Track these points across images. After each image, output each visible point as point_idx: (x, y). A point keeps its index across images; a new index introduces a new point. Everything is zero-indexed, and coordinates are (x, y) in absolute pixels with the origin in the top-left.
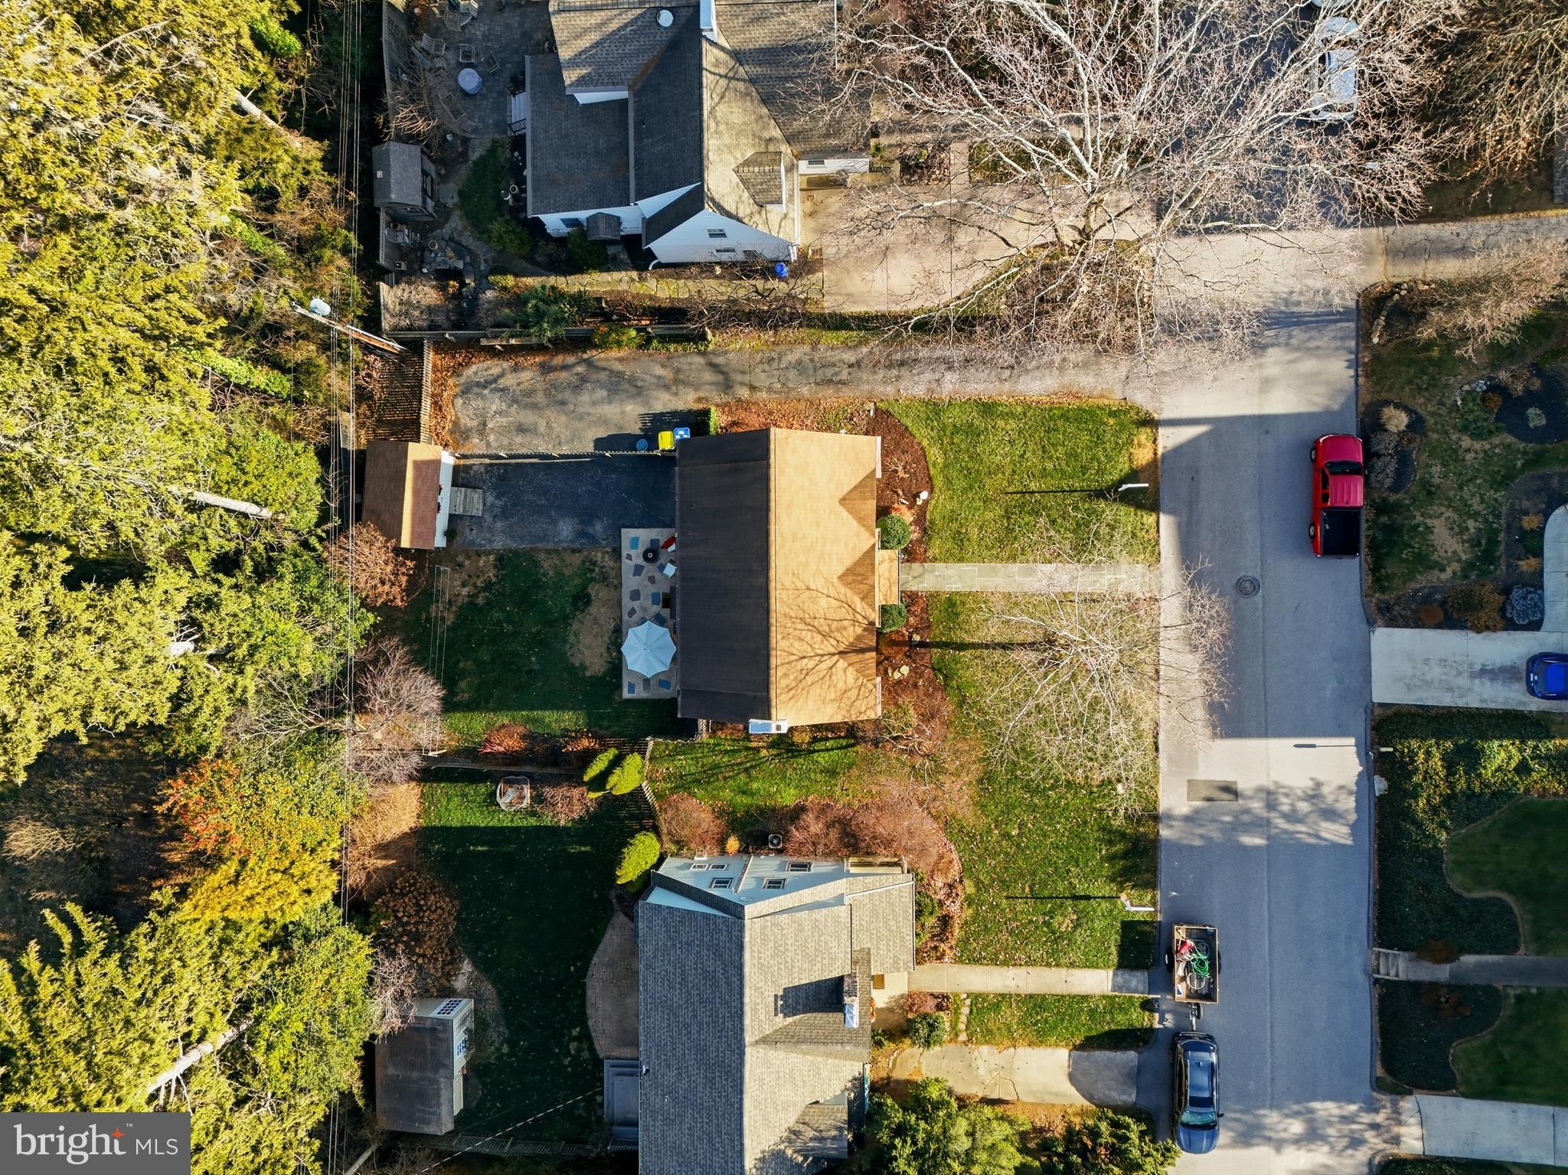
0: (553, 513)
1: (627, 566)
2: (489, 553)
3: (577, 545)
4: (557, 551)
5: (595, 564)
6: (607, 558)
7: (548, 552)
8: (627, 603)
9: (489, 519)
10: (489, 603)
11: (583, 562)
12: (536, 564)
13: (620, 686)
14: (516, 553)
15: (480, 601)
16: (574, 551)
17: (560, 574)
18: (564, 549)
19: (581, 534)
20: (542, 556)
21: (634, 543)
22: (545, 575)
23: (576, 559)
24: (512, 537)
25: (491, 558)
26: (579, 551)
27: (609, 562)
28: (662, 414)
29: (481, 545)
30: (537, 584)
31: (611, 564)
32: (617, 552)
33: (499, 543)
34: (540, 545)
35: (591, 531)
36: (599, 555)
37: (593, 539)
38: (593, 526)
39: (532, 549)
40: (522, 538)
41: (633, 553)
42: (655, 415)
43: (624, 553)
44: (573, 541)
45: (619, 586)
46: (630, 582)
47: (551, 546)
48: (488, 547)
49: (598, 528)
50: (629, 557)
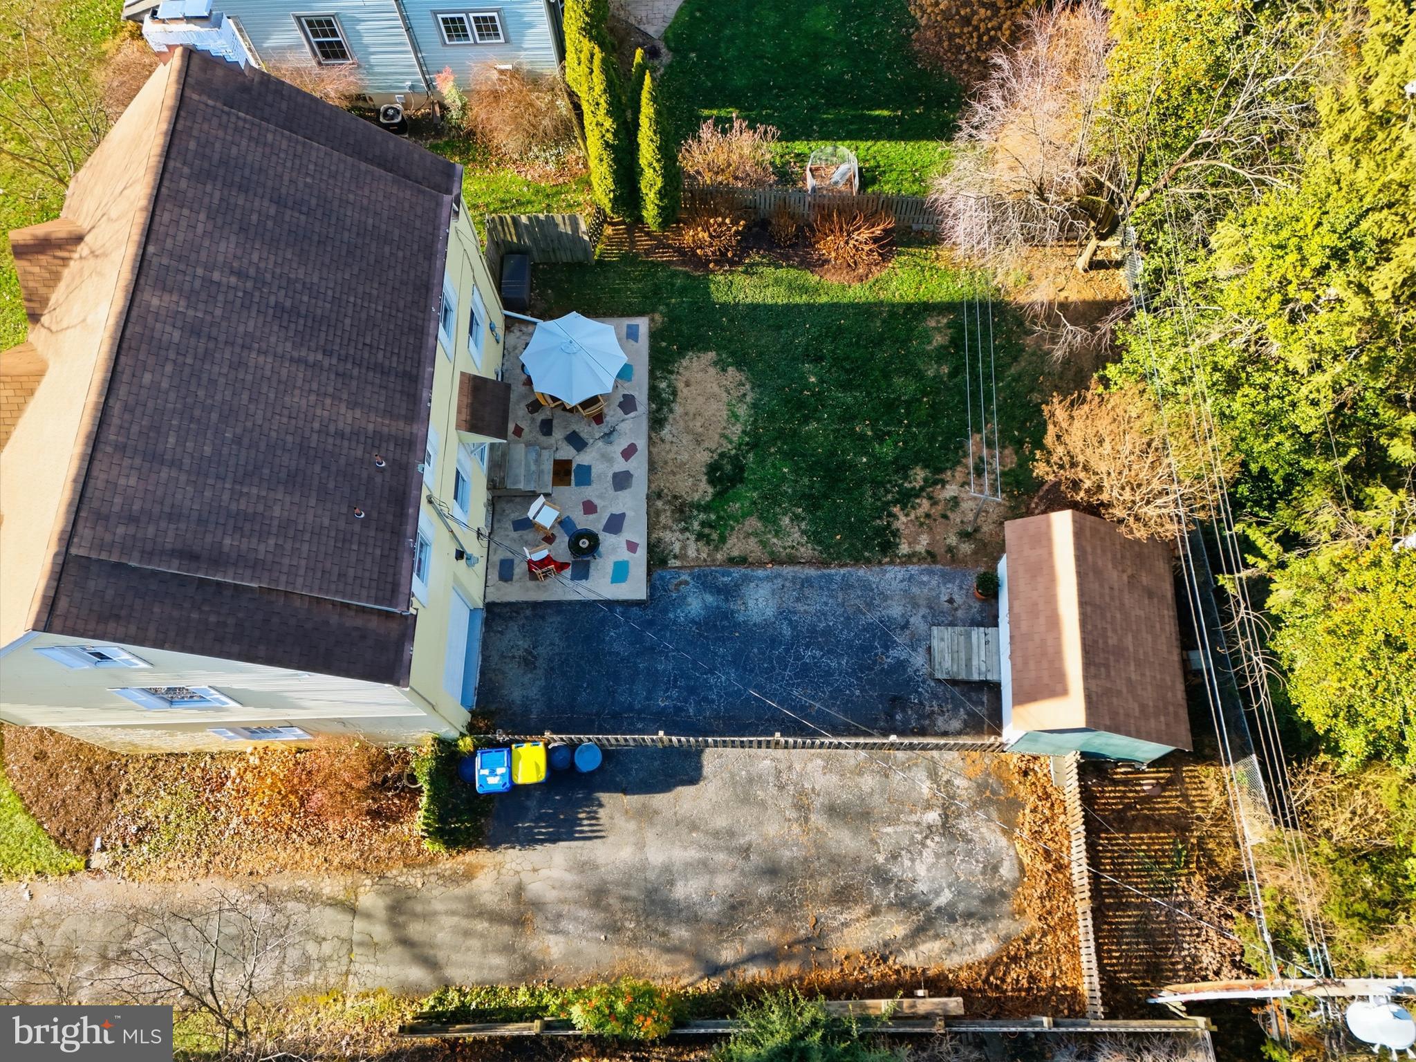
0: (787, 632)
1: (636, 530)
2: (909, 558)
3: (737, 572)
4: (776, 560)
5: (700, 537)
6: (677, 548)
7: (792, 561)
8: (638, 466)
9: (916, 621)
10: (903, 470)
11: (723, 539)
12: (815, 537)
13: (654, 336)
14: (857, 560)
15: (919, 475)
16: (742, 561)
17: (769, 520)
18: (762, 564)
19: (729, 592)
20: (806, 551)
21: (621, 572)
22: (796, 518)
23: (736, 545)
24: (866, 586)
25: (904, 549)
26: (732, 561)
27: (673, 539)
28: (553, 839)
29: (931, 573)
30: (812, 502)
31: (668, 536)
32: (657, 558)
33: (892, 576)
34: (812, 572)
35: (709, 599)
36: (692, 553)
37: (705, 581)
38: (706, 607)
39: (826, 564)
40: (846, 586)
41: (625, 555)
42: (570, 838)
43: (642, 553)
44: (747, 579)
45: (654, 496)
46: (632, 504)
47: (788, 570)
48: (914, 569)
49: (696, 604)
50: (632, 547)
